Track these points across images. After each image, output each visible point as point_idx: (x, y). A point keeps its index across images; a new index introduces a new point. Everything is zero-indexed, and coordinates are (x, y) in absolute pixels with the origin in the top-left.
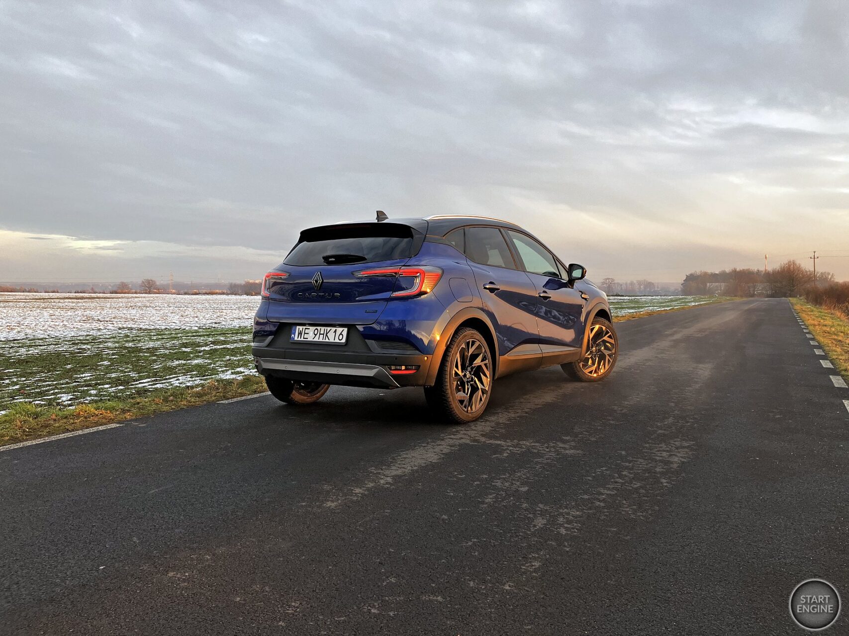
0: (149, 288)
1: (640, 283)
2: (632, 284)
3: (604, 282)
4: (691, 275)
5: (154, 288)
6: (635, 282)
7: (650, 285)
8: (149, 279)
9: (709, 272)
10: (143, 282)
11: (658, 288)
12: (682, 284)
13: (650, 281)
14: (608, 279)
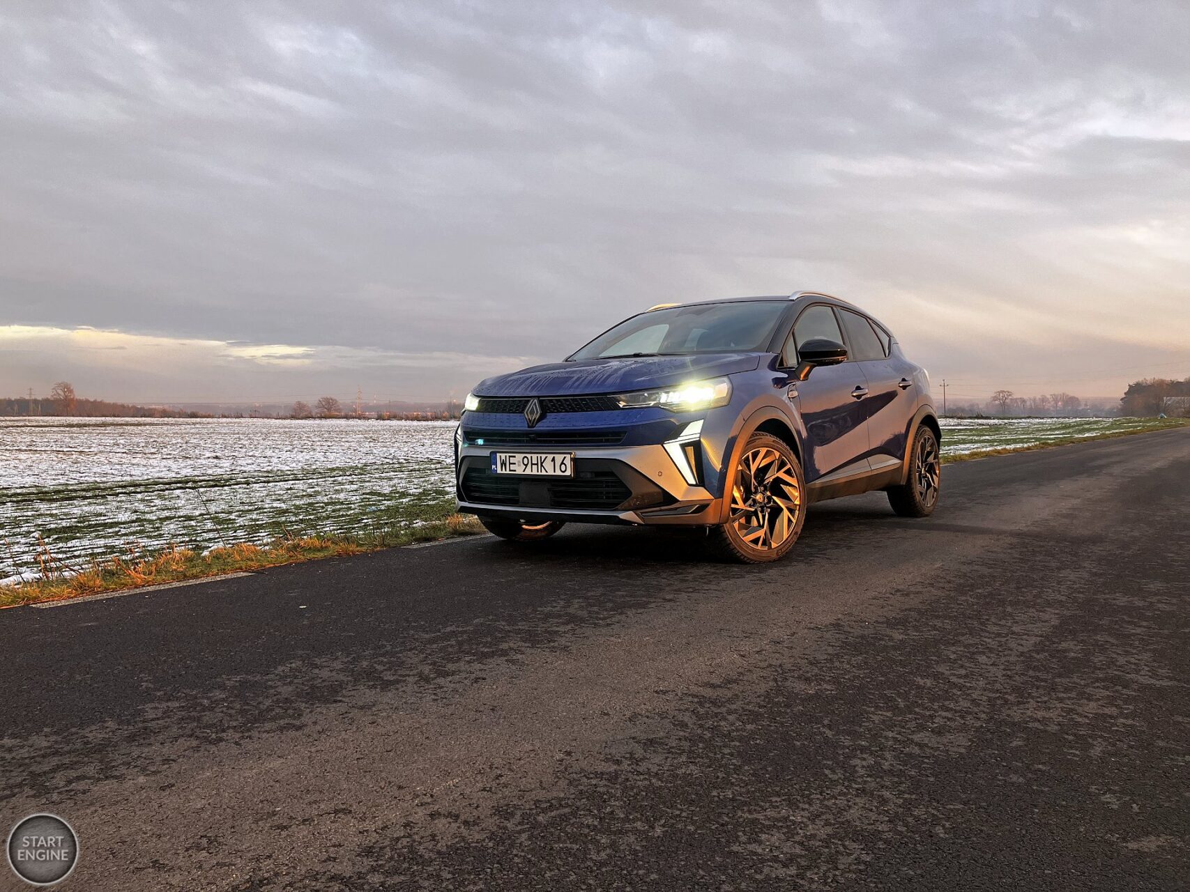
0: (328, 410)
1: (1056, 399)
2: (1044, 400)
3: (995, 397)
4: (1138, 385)
5: (335, 410)
6: (1049, 397)
7: (1071, 401)
8: (328, 397)
9: (1167, 379)
10: (320, 401)
11: (1086, 405)
12: (1121, 399)
13: (1071, 394)
14: (1003, 392)
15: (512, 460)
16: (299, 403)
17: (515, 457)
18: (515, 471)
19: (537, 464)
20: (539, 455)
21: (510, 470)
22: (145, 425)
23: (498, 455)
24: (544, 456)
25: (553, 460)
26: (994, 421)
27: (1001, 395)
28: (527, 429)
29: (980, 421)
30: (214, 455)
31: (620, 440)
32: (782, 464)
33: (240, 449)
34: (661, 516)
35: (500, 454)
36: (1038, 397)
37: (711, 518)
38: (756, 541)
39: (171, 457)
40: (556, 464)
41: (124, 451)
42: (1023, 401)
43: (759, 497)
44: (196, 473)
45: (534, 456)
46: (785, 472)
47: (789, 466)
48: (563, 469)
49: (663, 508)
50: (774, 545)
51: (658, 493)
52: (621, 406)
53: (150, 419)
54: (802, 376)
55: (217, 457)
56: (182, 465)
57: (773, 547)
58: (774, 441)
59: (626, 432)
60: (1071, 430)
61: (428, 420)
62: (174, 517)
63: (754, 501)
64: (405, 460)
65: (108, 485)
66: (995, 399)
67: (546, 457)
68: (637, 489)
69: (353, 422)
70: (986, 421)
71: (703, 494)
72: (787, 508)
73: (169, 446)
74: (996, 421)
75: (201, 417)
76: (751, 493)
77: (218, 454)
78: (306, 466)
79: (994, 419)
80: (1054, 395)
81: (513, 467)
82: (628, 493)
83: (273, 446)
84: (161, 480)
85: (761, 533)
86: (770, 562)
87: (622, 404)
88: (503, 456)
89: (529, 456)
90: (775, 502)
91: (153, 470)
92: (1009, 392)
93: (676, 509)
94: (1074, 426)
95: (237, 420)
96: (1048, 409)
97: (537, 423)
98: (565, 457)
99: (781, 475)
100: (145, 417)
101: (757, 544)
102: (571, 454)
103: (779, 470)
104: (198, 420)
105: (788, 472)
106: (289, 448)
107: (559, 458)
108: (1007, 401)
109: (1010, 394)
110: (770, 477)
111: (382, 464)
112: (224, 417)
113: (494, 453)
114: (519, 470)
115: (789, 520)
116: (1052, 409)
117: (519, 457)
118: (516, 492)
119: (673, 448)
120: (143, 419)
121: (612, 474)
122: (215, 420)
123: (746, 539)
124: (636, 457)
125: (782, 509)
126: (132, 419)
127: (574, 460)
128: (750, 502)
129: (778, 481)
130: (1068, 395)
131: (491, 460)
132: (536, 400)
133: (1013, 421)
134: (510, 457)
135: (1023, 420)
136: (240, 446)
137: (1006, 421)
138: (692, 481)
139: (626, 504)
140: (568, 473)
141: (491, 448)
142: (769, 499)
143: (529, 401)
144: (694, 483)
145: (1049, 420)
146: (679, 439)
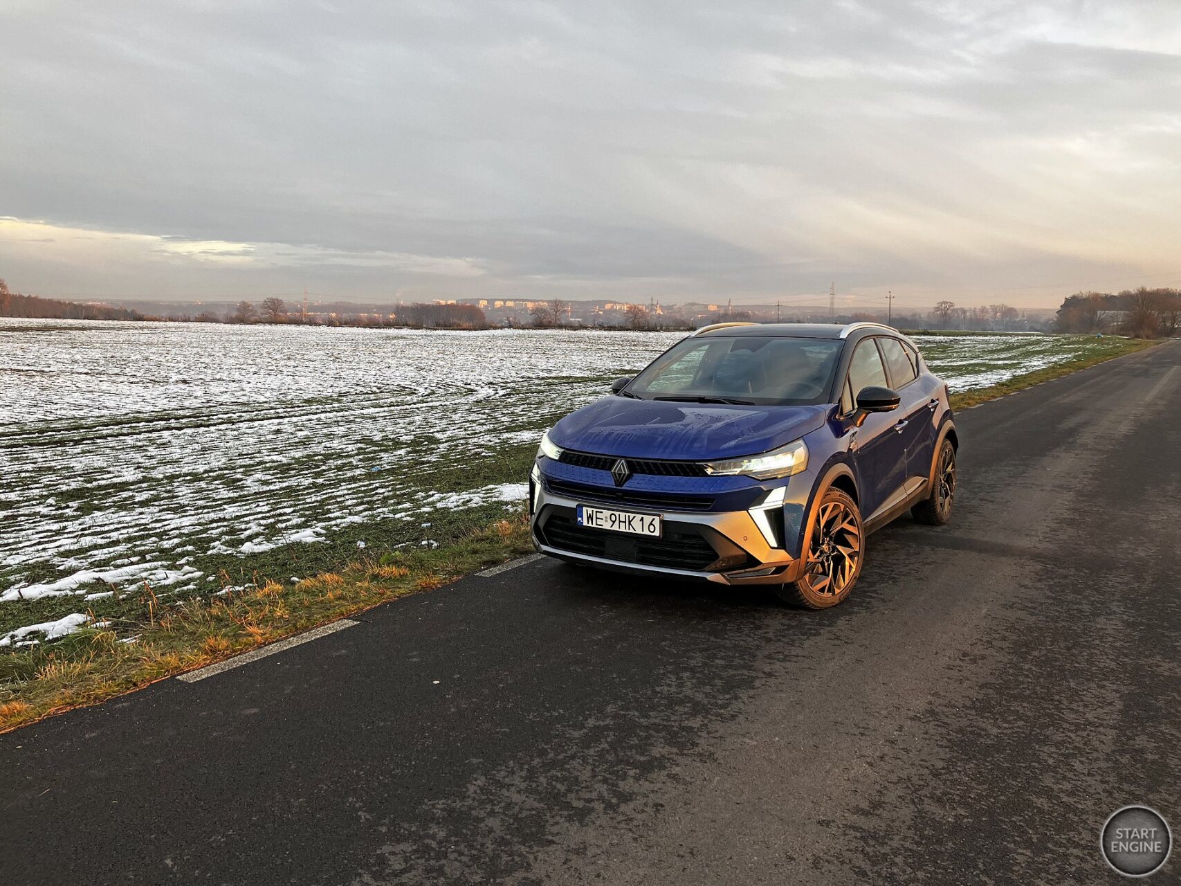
0: (275, 314)
1: (995, 309)
2: (983, 310)
3: (938, 308)
4: (1074, 297)
6: (988, 307)
7: (1009, 312)
8: (274, 298)
9: (1101, 293)
10: (265, 302)
11: (1023, 316)
12: (1058, 312)
13: (1010, 306)
14: (944, 303)
15: (599, 515)
16: (244, 303)
17: (602, 512)
18: (602, 525)
19: (625, 522)
20: (627, 514)
21: (597, 525)
22: (90, 329)
23: (585, 509)
24: (632, 515)
25: (642, 519)
26: (940, 337)
27: (943, 305)
28: (615, 487)
29: (926, 338)
30: (180, 377)
31: (708, 506)
32: (846, 515)
33: (205, 370)
34: (747, 577)
35: (587, 508)
36: (979, 307)
37: (788, 577)
38: (822, 590)
39: (137, 380)
40: (645, 524)
41: (86, 371)
42: (964, 312)
43: (825, 547)
44: (173, 405)
45: (623, 515)
46: (848, 523)
47: (851, 516)
48: (652, 529)
49: (747, 570)
50: (837, 591)
51: (743, 556)
52: (709, 473)
53: (93, 321)
54: (858, 423)
55: (185, 382)
56: (155, 393)
57: (836, 593)
58: (840, 495)
59: (714, 500)
60: (1014, 353)
61: (380, 328)
62: (180, 476)
63: (822, 552)
64: (379, 388)
65: (89, 422)
66: (937, 309)
67: (634, 517)
68: (724, 552)
69: (304, 329)
70: (932, 337)
71: (782, 556)
72: (848, 555)
73: (130, 364)
74: (941, 338)
75: (147, 321)
76: (819, 545)
77: (185, 377)
78: (281, 396)
79: (939, 336)
80: (994, 306)
81: (599, 522)
82: (715, 556)
83: (238, 366)
84: (141, 415)
85: (827, 582)
86: (833, 606)
87: (709, 471)
88: (590, 510)
89: (617, 513)
90: (838, 551)
91: (127, 400)
92: (951, 303)
93: (758, 571)
94: (1018, 347)
95: (185, 324)
96: (987, 320)
97: (625, 482)
98: (654, 519)
99: (846, 526)
100: (88, 319)
101: (823, 592)
102: (659, 516)
103: (843, 522)
104: (145, 323)
105: (851, 523)
106: (254, 369)
107: (648, 519)
108: (949, 312)
109: (952, 304)
110: (835, 530)
111: (356, 394)
112: (171, 320)
113: (580, 507)
114: (607, 526)
115: (850, 567)
116: (990, 319)
117: (607, 513)
118: (603, 544)
119: (758, 514)
120: (87, 321)
121: (700, 538)
122: (162, 324)
123: (815, 591)
124: (723, 522)
125: (844, 557)
126: (75, 321)
127: (663, 522)
128: (818, 554)
129: (843, 531)
130: (1006, 307)
131: (577, 512)
132: (623, 461)
133: (958, 338)
134: (597, 512)
135: (968, 338)
136: (204, 365)
137: (951, 338)
138: (774, 544)
139: (713, 566)
140: (657, 533)
141: (579, 501)
142: (834, 549)
143: (616, 461)
144: (776, 546)
145: (992, 338)
146: (763, 505)
